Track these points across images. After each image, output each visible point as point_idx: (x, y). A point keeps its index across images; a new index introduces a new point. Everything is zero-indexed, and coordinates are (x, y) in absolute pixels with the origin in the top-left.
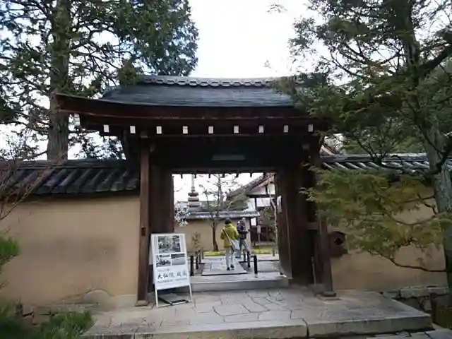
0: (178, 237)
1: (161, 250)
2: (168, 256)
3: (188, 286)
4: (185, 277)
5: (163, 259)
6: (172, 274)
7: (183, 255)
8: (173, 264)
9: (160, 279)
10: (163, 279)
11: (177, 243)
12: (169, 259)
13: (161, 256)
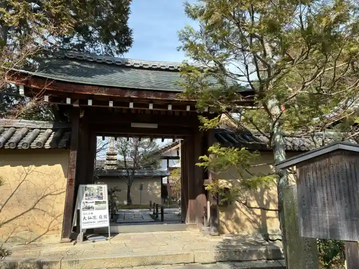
0: (102, 188)
1: (87, 197)
2: (93, 202)
3: (108, 227)
4: (105, 219)
5: (88, 205)
6: (95, 217)
7: (104, 202)
8: (96, 209)
9: (85, 221)
10: (88, 221)
11: (100, 192)
12: (93, 205)
13: (86, 202)
